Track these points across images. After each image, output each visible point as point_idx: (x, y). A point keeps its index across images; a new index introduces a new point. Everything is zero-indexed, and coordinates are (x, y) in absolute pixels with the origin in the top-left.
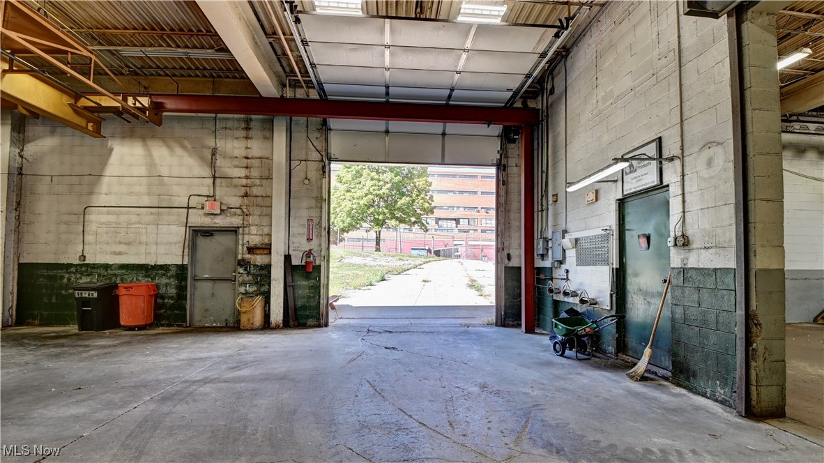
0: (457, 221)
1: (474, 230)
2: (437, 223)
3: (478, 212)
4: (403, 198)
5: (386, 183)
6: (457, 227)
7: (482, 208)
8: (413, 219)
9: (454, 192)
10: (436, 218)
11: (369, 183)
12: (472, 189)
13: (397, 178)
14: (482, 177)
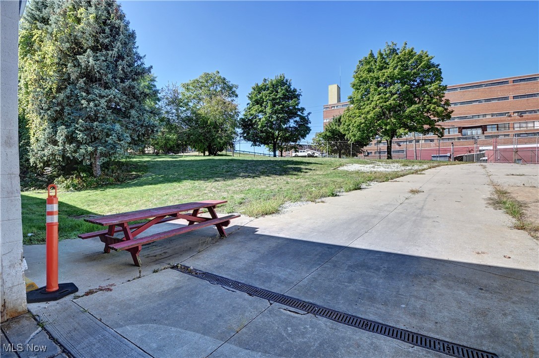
0: (484, 128)
1: (505, 135)
2: (460, 132)
3: (510, 116)
4: (413, 106)
5: (393, 94)
6: (483, 133)
7: (514, 113)
8: (426, 127)
9: (480, 101)
10: (459, 128)
11: (376, 97)
12: (500, 95)
13: (404, 88)
14: (514, 81)
